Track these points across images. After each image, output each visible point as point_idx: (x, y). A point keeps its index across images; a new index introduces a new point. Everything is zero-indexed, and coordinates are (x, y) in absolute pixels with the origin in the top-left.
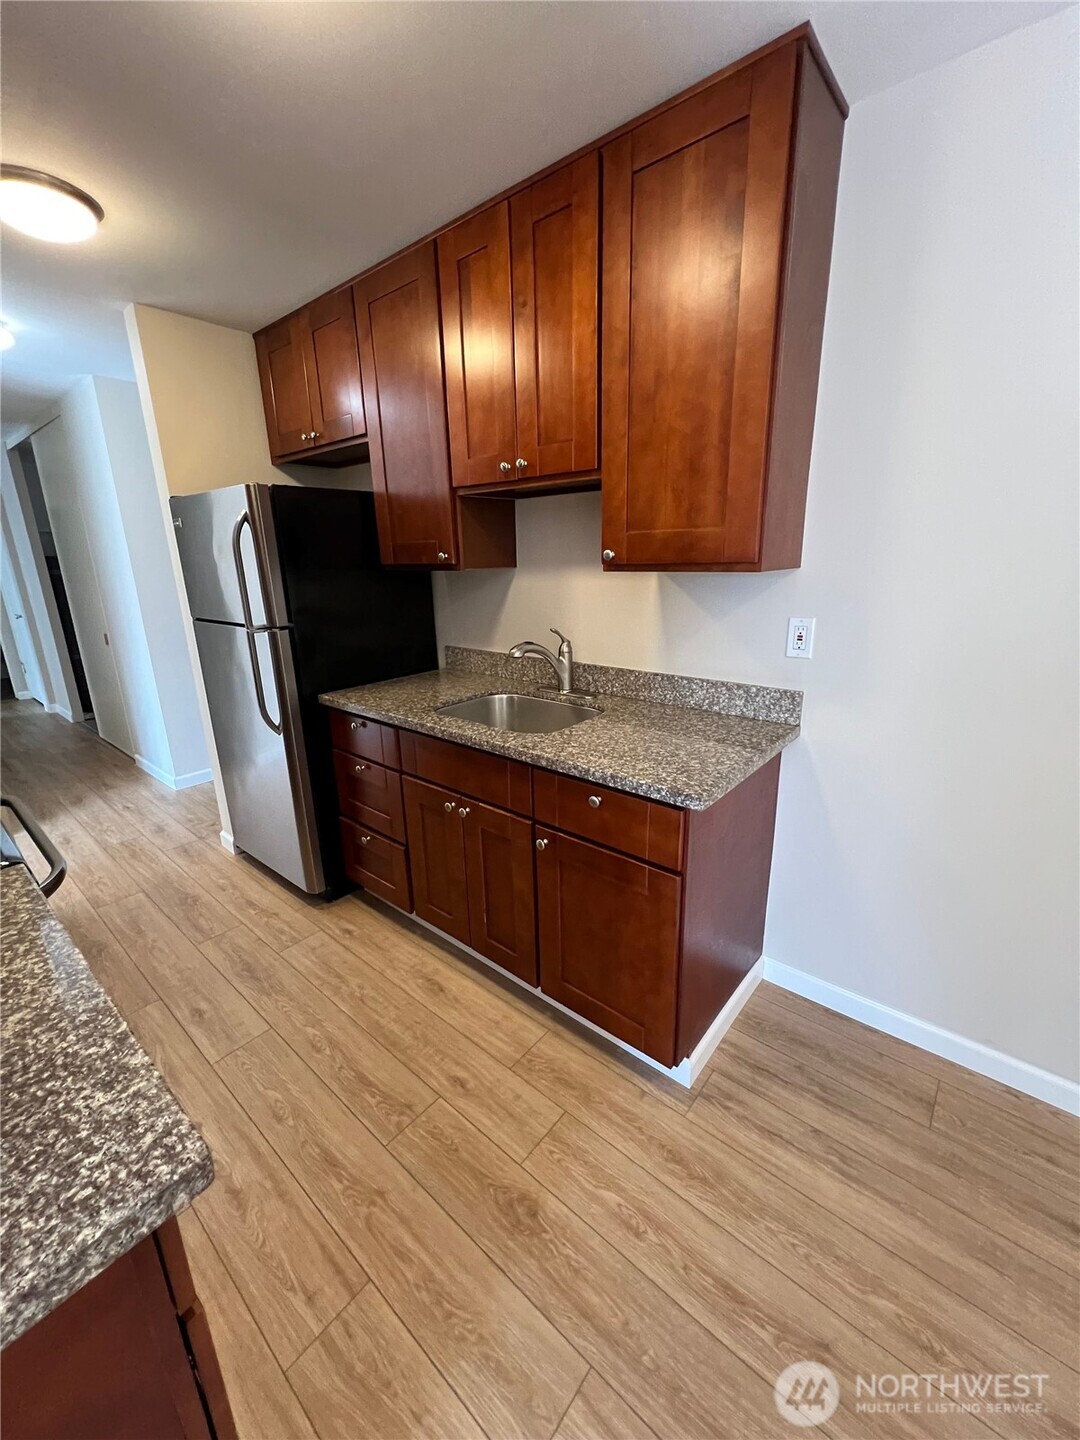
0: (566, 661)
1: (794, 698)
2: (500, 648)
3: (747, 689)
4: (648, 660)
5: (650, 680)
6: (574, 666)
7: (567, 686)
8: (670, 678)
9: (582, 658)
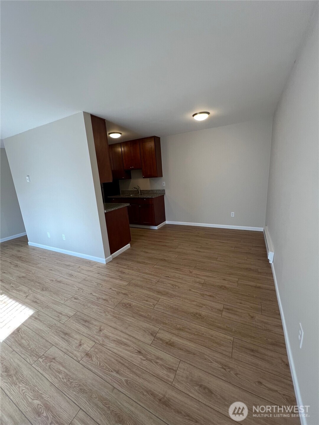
0: (139, 189)
1: (164, 190)
2: (129, 190)
3: (160, 190)
4: (149, 188)
5: (149, 191)
6: (140, 190)
7: (140, 192)
8: (152, 190)
9: (141, 189)
